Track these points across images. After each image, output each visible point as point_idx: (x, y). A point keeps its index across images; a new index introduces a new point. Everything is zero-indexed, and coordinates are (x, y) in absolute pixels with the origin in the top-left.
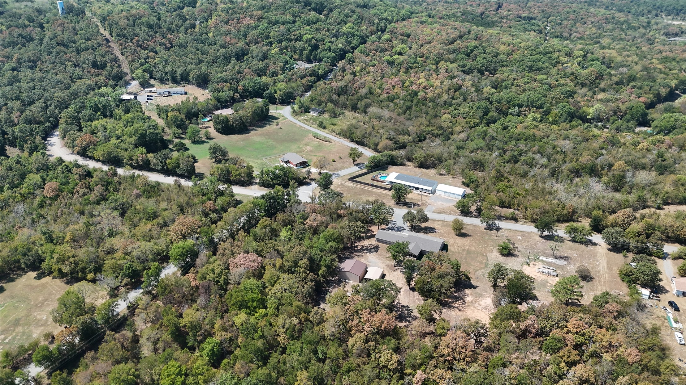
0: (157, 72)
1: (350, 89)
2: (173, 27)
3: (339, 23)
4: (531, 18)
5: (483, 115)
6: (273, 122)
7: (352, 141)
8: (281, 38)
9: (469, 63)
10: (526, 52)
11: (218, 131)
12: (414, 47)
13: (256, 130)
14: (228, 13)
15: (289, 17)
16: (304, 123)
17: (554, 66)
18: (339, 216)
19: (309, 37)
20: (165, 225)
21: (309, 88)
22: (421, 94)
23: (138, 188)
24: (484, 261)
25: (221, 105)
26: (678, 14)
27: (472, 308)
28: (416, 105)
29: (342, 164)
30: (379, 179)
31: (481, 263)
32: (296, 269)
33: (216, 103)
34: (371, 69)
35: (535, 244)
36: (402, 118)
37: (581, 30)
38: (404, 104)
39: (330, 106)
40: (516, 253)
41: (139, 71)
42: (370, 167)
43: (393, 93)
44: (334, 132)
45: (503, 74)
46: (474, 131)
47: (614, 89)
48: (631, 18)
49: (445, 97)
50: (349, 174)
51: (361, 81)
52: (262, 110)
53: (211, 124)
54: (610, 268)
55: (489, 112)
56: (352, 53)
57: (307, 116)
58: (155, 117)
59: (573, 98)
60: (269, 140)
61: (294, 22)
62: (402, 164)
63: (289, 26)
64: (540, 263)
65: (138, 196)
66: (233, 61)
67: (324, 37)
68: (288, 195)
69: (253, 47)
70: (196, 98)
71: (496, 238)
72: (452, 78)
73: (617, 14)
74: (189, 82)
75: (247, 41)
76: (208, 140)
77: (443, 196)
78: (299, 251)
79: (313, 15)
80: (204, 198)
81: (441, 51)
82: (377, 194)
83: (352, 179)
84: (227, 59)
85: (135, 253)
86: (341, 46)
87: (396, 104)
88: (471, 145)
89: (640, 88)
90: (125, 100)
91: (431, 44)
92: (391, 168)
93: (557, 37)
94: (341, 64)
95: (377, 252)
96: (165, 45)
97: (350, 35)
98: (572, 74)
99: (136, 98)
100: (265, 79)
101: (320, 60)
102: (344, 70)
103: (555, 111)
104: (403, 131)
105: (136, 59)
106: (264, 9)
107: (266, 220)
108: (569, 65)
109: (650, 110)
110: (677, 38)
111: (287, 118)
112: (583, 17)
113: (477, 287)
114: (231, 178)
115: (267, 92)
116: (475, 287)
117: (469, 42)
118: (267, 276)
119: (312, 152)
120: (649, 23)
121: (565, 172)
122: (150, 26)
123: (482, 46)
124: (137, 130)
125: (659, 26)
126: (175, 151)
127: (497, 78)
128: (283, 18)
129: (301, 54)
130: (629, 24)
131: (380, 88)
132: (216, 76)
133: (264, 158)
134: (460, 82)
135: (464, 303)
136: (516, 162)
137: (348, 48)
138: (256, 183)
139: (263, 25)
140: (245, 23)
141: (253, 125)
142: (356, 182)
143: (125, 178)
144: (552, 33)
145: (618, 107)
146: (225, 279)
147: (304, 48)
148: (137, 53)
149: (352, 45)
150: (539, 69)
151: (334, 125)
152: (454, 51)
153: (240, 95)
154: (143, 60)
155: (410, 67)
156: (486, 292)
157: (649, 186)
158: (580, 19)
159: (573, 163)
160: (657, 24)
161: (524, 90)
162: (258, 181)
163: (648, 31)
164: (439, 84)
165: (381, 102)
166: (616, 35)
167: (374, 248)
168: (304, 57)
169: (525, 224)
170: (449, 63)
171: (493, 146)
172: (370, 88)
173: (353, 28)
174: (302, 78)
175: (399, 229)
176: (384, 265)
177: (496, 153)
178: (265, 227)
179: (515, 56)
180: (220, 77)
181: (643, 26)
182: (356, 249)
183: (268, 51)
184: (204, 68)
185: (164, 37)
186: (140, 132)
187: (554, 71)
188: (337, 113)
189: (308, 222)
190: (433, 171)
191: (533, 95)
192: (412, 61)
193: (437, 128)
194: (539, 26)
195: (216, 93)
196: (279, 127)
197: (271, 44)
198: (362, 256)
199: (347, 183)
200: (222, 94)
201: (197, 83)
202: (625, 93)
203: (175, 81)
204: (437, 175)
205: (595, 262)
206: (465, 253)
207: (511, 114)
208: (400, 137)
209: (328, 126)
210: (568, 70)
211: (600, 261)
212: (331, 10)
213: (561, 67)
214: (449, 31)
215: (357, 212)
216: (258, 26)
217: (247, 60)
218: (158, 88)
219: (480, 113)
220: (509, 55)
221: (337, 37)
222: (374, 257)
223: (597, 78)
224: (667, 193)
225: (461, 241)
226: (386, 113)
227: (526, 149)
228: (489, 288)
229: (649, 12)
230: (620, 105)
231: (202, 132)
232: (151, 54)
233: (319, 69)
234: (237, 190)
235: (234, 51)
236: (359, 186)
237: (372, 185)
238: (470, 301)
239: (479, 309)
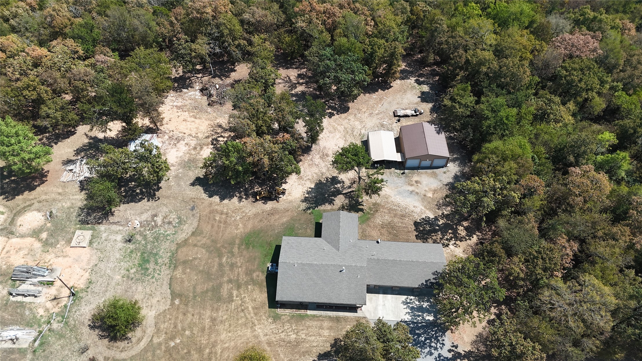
27: (200, 136)
113: (193, 184)
135: (214, 142)
238: (205, 148)
239: (190, 135)
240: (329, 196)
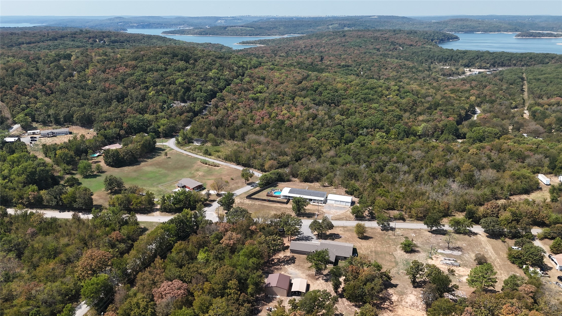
0: (39, 115)
1: (225, 122)
2: (52, 75)
3: (205, 70)
4: (348, 66)
5: (341, 137)
6: (160, 153)
7: (238, 164)
8: (156, 82)
9: (318, 98)
10: (357, 88)
11: (108, 164)
12: (271, 87)
13: (146, 161)
14: (104, 63)
15: (161, 66)
16: (190, 152)
17: (380, 97)
18: (253, 232)
19: (182, 81)
20: (69, 261)
21: (188, 123)
22: (287, 122)
23: (33, 226)
24: (393, 260)
25: (109, 141)
26: (446, 62)
27: (400, 306)
28: (286, 131)
29: (235, 185)
30: (274, 195)
31: (391, 261)
32: (226, 291)
33: (104, 139)
34: (240, 105)
35: (428, 239)
36: (277, 143)
37: (386, 73)
38: (275, 131)
39: (211, 136)
40: (417, 249)
41: (21, 116)
42: (262, 184)
43: (263, 123)
44: (219, 157)
45: (346, 104)
46: (340, 149)
47: (428, 112)
48: (416, 65)
49: (307, 124)
50: (245, 193)
51: (234, 115)
52: (150, 143)
53: (101, 159)
54: (498, 254)
55: (344, 134)
56: (221, 92)
57: (191, 146)
58: (41, 156)
59: (402, 120)
60: (160, 169)
61: (166, 69)
62: (289, 181)
63: (162, 72)
64: (440, 255)
65: (34, 235)
66: (115, 103)
67: (194, 80)
68: (196, 217)
69: (131, 91)
70: (83, 136)
71: (394, 237)
72: (308, 109)
73: (406, 63)
74: (73, 124)
75: (126, 86)
76: (100, 174)
77: (335, 205)
78: (226, 272)
79: (182, 64)
80: (107, 229)
81: (294, 89)
82: (276, 209)
83: (249, 197)
84: (109, 101)
85: (41, 297)
86: (210, 87)
87: (268, 132)
88: (340, 160)
89: (446, 111)
90: (8, 142)
91: (284, 85)
92: (281, 185)
93: (371, 78)
94: (214, 101)
95: (294, 263)
96: (45, 91)
97: (216, 79)
98: (396, 103)
99: (19, 139)
100: (147, 116)
101: (194, 100)
102: (216, 106)
103: (393, 131)
104: (281, 152)
105: (17, 104)
106: (136, 60)
107: (181, 244)
108: (391, 96)
109: (459, 126)
110: (451, 78)
111: (173, 149)
112: (384, 64)
113: (397, 285)
114: (132, 207)
115: (151, 127)
116: (396, 286)
117: (313, 82)
118: (197, 303)
119: (204, 176)
120: (430, 67)
121: (426, 176)
122: (30, 76)
123: (324, 85)
124: (26, 168)
125: (437, 69)
126: (67, 186)
127: (342, 108)
128: (155, 67)
129: (176, 95)
130: (417, 69)
131: (251, 119)
132: (100, 116)
133: (159, 185)
134: (315, 112)
135: (392, 303)
136: (382, 171)
137: (216, 89)
138: (157, 210)
139: (139, 72)
140: (121, 71)
141: (143, 158)
142: (254, 199)
143: (16, 217)
144: (366, 76)
145: (436, 125)
146: (152, 312)
147: (178, 90)
148: (18, 99)
149: (219, 87)
150: (371, 100)
151: (218, 151)
152: (303, 89)
153: (125, 131)
154: (24, 105)
155: (272, 102)
156: (407, 289)
157: (493, 182)
158: (382, 66)
159: (429, 169)
160: (435, 68)
161: (365, 116)
162: (159, 207)
163: (431, 73)
164: (300, 114)
165: (255, 130)
166: (411, 76)
167: (290, 260)
168: (179, 97)
169: (412, 222)
170: (302, 98)
171: (359, 160)
172: (244, 120)
173: (218, 73)
174: (181, 115)
175: (307, 239)
176: (304, 275)
177: (364, 165)
178: (181, 251)
179: (350, 91)
180: (105, 117)
181: (426, 70)
182: (273, 262)
183: (146, 93)
184: (88, 110)
185: (43, 84)
186: (29, 170)
187: (382, 101)
188: (219, 141)
189: (225, 241)
190: (317, 185)
191: (375, 120)
192: (273, 97)
193: (307, 149)
194: (356, 71)
195: (102, 131)
196: (168, 156)
197: (147, 88)
198: (281, 269)
199: (245, 201)
200: (108, 131)
201: (81, 124)
202: (437, 114)
203: (59, 123)
204: (321, 187)
205: (483, 249)
206: (373, 254)
207: (361, 134)
208: (281, 157)
209: (212, 153)
210: (391, 100)
211: (487, 248)
212: (196, 60)
213: (385, 98)
214: (295, 74)
215: (269, 226)
216: (134, 74)
217: (128, 101)
218: (41, 130)
219: (338, 135)
220: (346, 90)
221: (206, 81)
222: (293, 269)
223: (414, 105)
224: (510, 186)
225: (364, 243)
226: (262, 139)
227: (388, 160)
228: (408, 284)
229: (426, 60)
230: (437, 123)
231: (94, 166)
232: (32, 100)
233: (195, 107)
234: (141, 218)
235: (114, 94)
236: (257, 203)
237: (269, 201)
238: (396, 300)
239: (407, 307)
240: (330, 275)
